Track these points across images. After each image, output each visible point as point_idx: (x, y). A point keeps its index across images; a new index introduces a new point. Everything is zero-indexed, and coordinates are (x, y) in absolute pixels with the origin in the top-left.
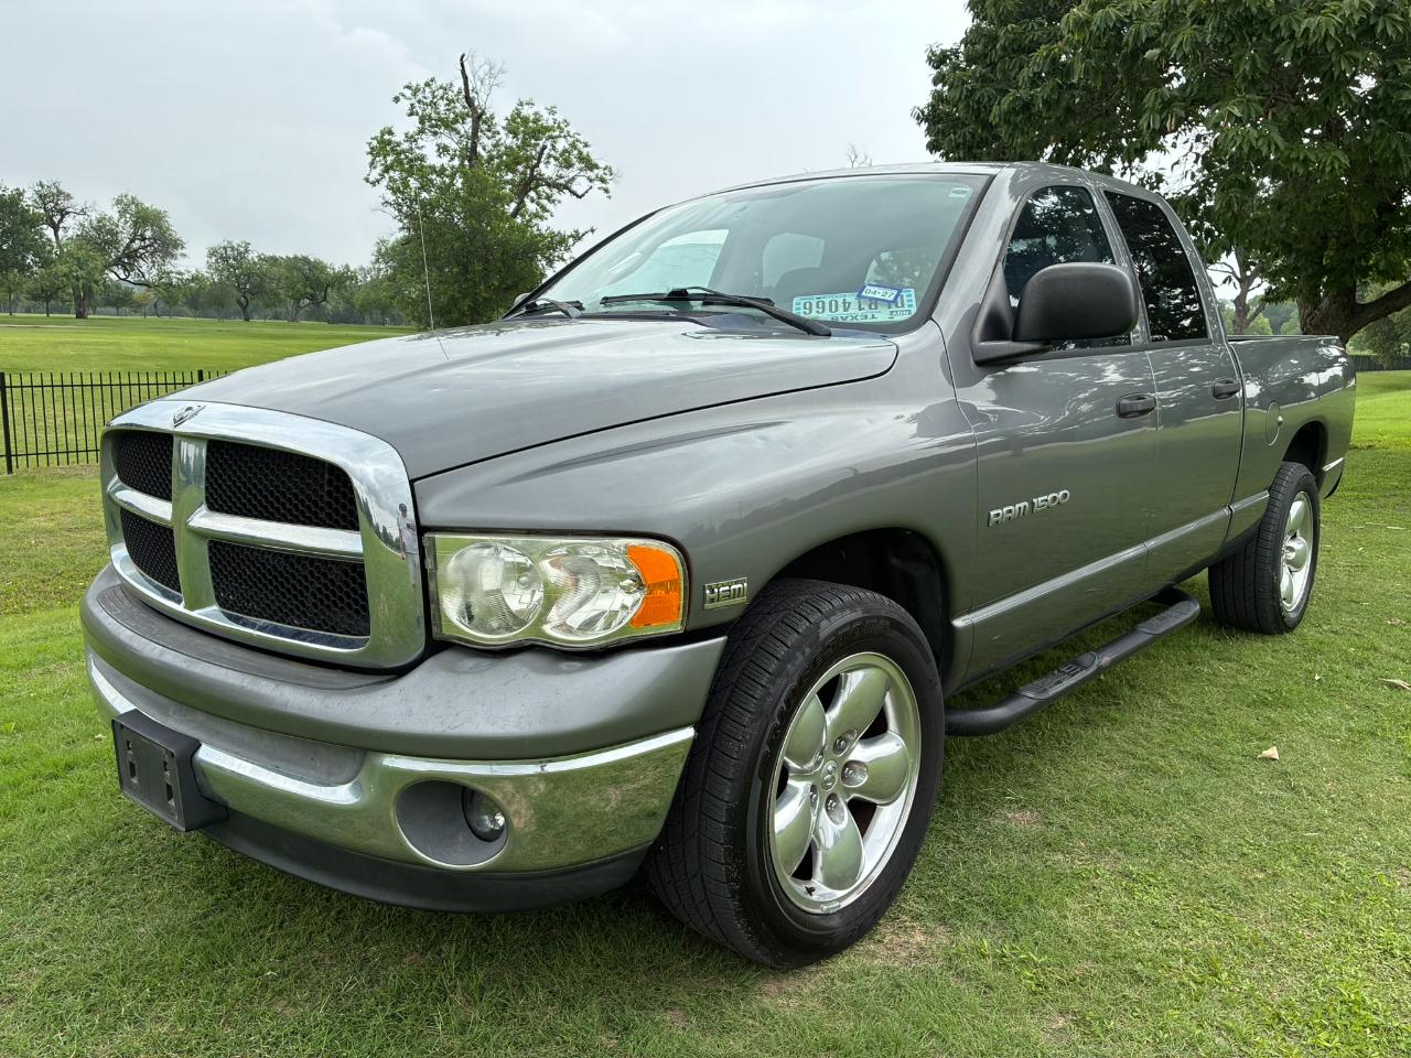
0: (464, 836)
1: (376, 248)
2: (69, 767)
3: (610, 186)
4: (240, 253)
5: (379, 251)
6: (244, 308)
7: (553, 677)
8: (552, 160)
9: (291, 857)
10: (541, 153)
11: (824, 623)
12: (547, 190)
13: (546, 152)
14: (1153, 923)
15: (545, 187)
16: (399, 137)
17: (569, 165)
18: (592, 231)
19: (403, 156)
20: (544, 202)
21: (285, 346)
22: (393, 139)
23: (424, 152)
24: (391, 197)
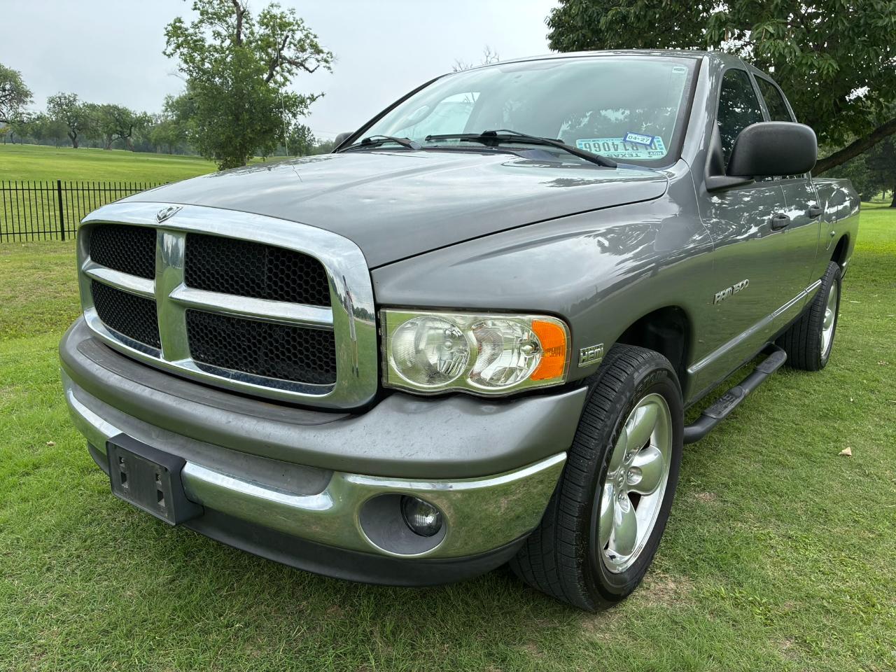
0: (404, 533)
1: (165, 102)
2: (36, 467)
3: (331, 65)
4: (70, 101)
5: (168, 103)
6: (74, 139)
7: (479, 417)
8: (292, 46)
9: (259, 544)
10: (285, 41)
11: (636, 375)
12: (289, 67)
13: (288, 40)
14: (820, 571)
15: (287, 65)
16: (187, 24)
17: (303, 50)
18: (323, 95)
19: (189, 38)
20: (286, 74)
21: (109, 166)
22: (183, 25)
23: (204, 36)
24: (185, 66)
